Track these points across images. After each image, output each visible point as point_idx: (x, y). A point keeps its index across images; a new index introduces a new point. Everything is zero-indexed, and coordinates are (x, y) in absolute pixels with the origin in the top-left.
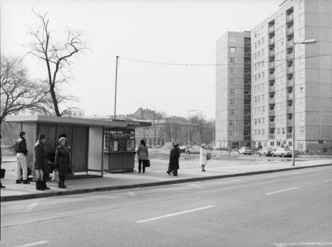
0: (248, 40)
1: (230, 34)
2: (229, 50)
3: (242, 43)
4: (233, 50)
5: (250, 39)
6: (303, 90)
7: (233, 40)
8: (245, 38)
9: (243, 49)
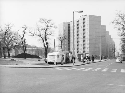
0: (69, 25)
1: (64, 23)
2: (64, 28)
3: (67, 26)
4: (65, 28)
5: (70, 25)
6: (88, 41)
7: (65, 25)
8: (68, 24)
9: (68, 28)
